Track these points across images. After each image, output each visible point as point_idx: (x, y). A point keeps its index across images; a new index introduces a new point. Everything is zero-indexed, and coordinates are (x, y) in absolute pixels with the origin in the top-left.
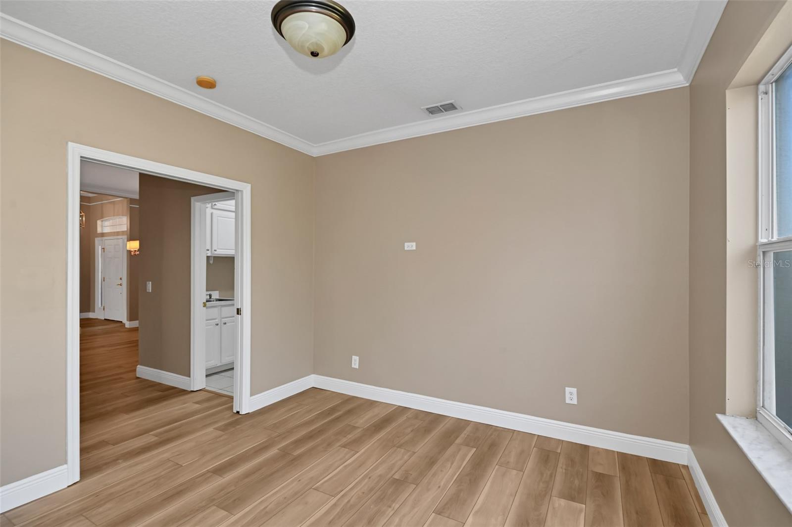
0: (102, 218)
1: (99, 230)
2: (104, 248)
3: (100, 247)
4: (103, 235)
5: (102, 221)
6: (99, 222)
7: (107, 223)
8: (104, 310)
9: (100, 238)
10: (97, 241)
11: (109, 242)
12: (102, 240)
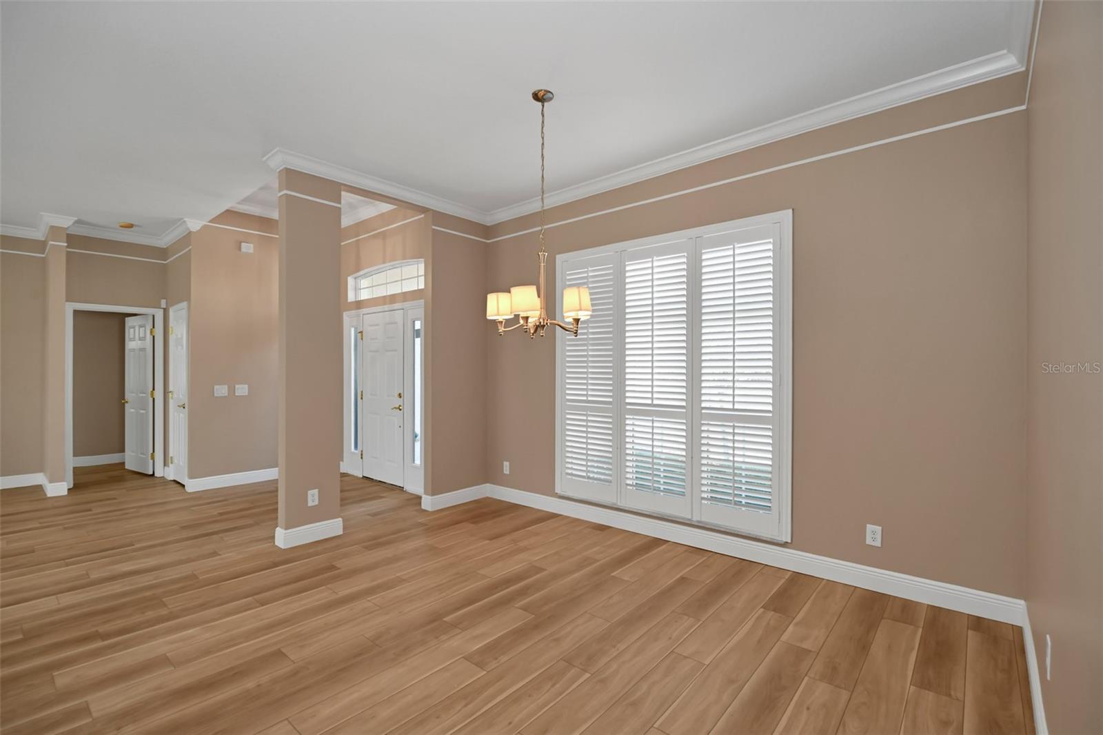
0: (358, 270)
1: (351, 297)
2: (361, 332)
3: (353, 330)
4: (359, 305)
5: (355, 278)
6: (350, 281)
7: (364, 283)
8: (362, 458)
9: (353, 312)
10: (348, 318)
11: (372, 320)
12: (358, 316)
